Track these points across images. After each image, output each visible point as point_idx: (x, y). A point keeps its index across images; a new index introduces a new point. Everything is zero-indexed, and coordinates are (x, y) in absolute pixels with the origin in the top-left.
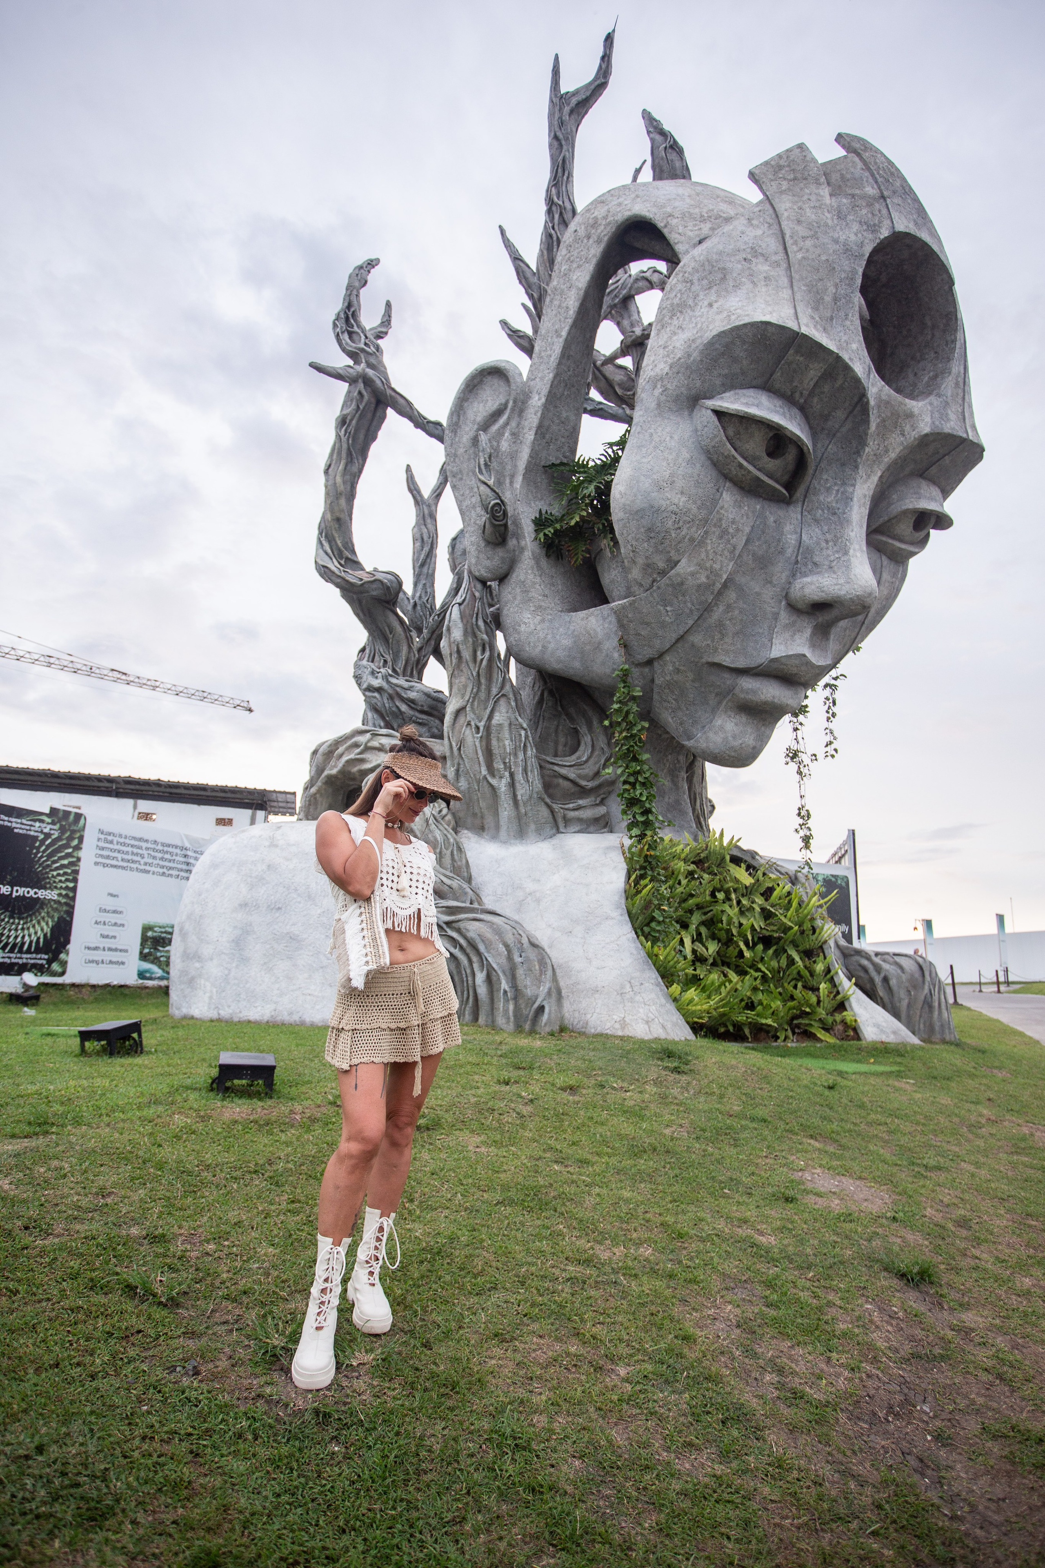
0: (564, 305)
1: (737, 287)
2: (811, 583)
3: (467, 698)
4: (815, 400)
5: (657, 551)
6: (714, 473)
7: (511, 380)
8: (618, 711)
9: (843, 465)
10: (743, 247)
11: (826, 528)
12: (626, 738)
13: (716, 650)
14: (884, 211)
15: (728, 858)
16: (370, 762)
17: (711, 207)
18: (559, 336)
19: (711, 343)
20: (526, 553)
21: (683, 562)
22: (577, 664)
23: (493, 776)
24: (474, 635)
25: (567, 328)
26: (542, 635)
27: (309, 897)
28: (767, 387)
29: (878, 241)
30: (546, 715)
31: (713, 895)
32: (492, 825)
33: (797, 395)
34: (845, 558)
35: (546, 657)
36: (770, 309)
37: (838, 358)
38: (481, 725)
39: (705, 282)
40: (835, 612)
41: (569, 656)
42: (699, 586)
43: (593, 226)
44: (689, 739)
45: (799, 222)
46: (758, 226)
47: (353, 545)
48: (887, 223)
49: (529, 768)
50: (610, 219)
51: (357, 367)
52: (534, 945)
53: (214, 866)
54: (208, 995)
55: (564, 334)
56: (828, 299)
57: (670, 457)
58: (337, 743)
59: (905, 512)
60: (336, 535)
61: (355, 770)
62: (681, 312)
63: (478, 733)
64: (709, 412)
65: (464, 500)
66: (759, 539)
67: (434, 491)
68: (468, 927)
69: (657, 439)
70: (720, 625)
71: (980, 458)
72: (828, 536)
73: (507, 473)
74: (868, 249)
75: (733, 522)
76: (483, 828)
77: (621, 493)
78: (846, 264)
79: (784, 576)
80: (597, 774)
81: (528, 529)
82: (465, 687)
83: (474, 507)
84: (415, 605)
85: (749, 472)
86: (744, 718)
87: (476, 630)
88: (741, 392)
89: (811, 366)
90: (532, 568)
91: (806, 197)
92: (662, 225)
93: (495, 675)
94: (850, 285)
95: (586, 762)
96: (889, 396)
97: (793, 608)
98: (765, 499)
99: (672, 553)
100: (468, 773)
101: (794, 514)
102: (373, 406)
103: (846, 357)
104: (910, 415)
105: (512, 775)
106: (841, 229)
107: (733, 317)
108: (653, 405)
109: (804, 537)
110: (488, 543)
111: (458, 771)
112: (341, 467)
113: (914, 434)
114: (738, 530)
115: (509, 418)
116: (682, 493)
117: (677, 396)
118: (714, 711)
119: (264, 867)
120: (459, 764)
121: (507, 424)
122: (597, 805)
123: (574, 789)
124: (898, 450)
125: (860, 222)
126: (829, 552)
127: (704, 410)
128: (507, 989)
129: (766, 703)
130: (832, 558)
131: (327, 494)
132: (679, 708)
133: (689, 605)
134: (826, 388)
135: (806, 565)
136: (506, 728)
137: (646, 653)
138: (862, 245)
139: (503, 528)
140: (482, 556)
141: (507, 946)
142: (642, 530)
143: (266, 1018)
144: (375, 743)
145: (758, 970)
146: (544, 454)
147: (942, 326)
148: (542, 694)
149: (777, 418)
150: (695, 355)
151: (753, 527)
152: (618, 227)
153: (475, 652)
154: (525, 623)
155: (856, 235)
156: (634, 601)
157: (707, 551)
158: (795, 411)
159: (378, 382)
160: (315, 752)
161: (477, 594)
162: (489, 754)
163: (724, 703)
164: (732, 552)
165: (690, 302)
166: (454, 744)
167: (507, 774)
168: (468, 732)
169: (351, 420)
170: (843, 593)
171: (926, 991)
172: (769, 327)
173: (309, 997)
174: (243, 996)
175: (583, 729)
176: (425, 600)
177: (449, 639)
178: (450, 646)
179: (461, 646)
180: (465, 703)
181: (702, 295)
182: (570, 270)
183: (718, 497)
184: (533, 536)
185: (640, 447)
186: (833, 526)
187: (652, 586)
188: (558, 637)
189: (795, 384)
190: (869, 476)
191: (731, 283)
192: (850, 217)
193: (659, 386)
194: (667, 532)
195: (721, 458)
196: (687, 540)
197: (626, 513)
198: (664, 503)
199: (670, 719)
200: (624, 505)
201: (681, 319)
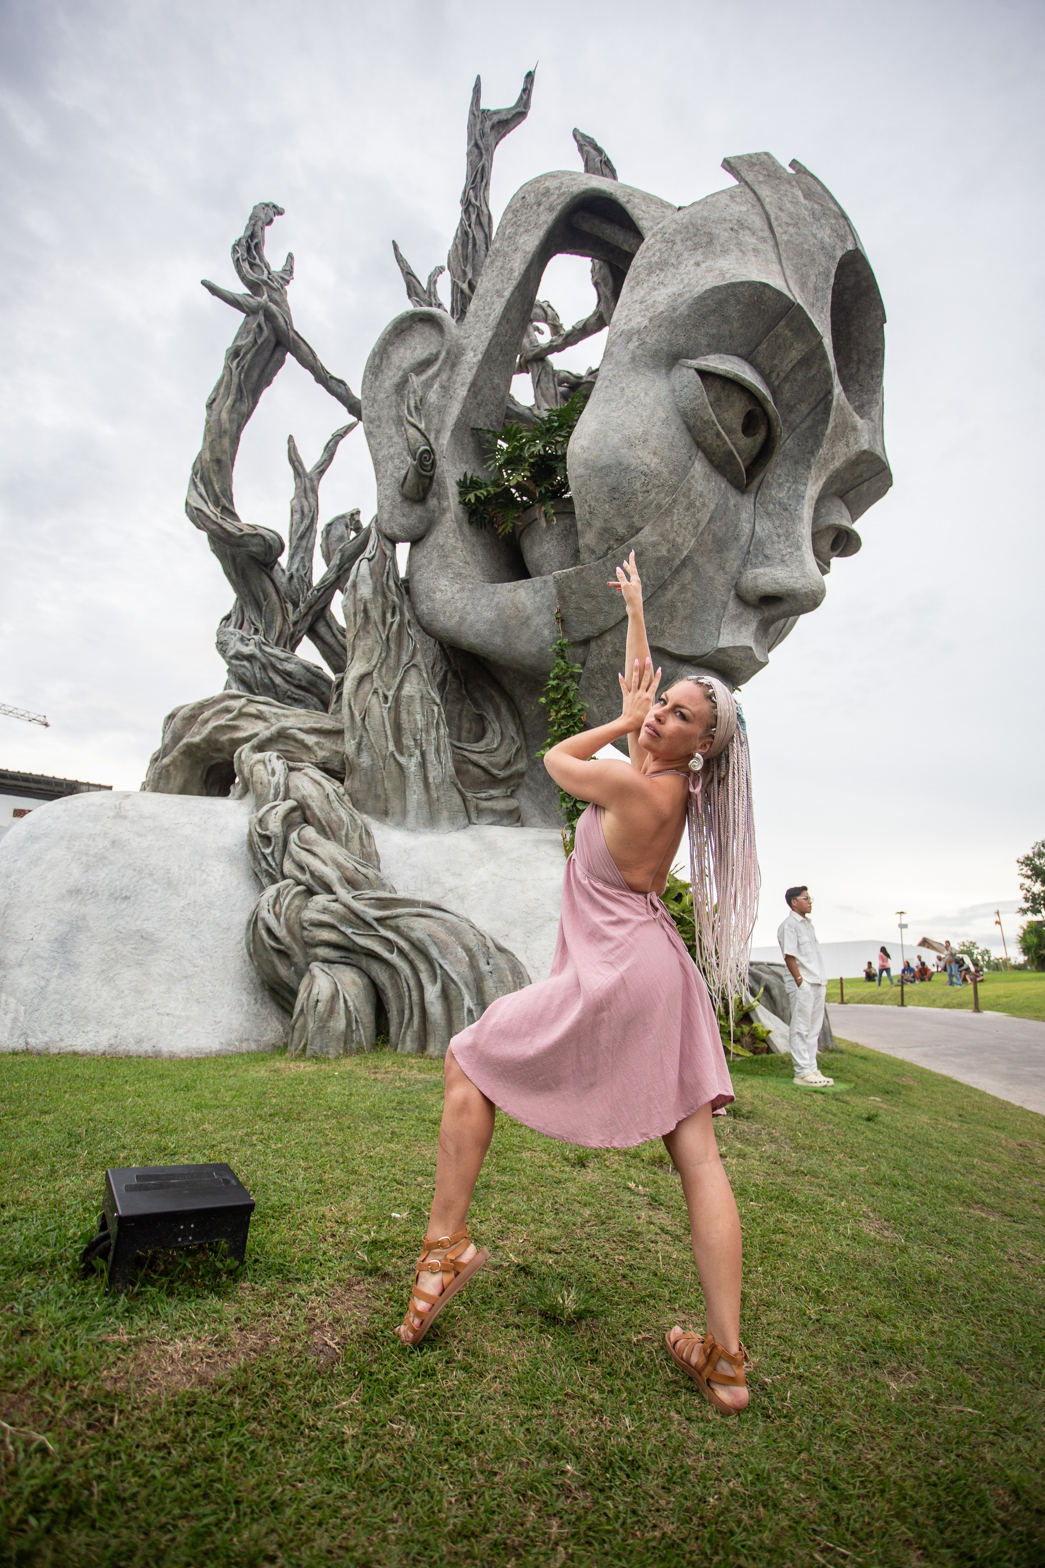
0: (508, 267)
1: (725, 252)
2: (765, 575)
3: (374, 663)
4: (787, 386)
5: (619, 514)
6: (688, 439)
7: (446, 329)
8: (556, 688)
9: (796, 463)
10: (728, 218)
11: (777, 523)
12: (563, 717)
13: (662, 633)
14: (848, 228)
16: (245, 730)
18: (500, 296)
19: (702, 298)
20: (448, 515)
21: (647, 529)
22: (498, 640)
23: (402, 753)
24: (385, 596)
25: (511, 289)
26: (460, 605)
27: (169, 883)
28: (749, 359)
29: (846, 250)
30: (450, 697)
32: (398, 809)
33: (774, 375)
34: (799, 553)
35: (463, 629)
37: (822, 344)
38: (390, 694)
39: (689, 243)
40: (784, 607)
41: (490, 630)
42: (659, 559)
43: (544, 195)
45: (780, 209)
46: (741, 204)
47: (232, 495)
48: (846, 241)
49: (442, 748)
50: (563, 191)
51: (259, 299)
52: (501, 949)
53: (33, 838)
54: (11, 1015)
55: (507, 294)
56: (811, 285)
57: (645, 414)
58: (202, 706)
59: (830, 527)
60: (214, 479)
61: (225, 738)
62: (661, 270)
63: (386, 701)
64: (692, 372)
65: (381, 449)
66: (721, 519)
67: (318, 467)
68: (412, 925)
69: (630, 395)
70: (672, 606)
71: (886, 492)
72: (780, 531)
73: (432, 428)
74: (838, 255)
75: (701, 496)
76: (386, 813)
78: (824, 260)
79: (736, 564)
80: (508, 764)
81: (452, 490)
82: (372, 651)
83: (392, 458)
84: (291, 577)
85: (725, 443)
87: (386, 590)
88: (725, 356)
89: (795, 346)
90: (454, 531)
91: (782, 192)
92: (625, 200)
93: (405, 643)
94: (826, 280)
95: (496, 749)
96: (845, 402)
97: (741, 598)
98: (729, 480)
99: (636, 519)
100: (371, 746)
101: (747, 504)
102: (272, 345)
103: (825, 344)
104: (854, 429)
105: (423, 754)
106: (817, 228)
107: (728, 276)
108: (627, 359)
109: (757, 528)
110: (406, 498)
111: (359, 744)
112: (229, 402)
113: (855, 449)
114: (704, 505)
115: (440, 370)
116: (655, 453)
117: (656, 351)
119: (107, 843)
120: (361, 737)
121: (437, 375)
122: (508, 796)
123: (484, 777)
124: (841, 460)
125: (831, 229)
126: (781, 546)
127: (685, 370)
128: (473, 1007)
130: (784, 552)
131: (208, 430)
132: (609, 696)
133: (645, 579)
134: (800, 376)
135: (756, 556)
136: (418, 702)
137: (587, 630)
138: (834, 248)
140: (397, 512)
141: (468, 950)
142: (606, 489)
143: (101, 1048)
144: (252, 709)
146: (474, 415)
147: (868, 361)
148: (445, 675)
149: (762, 389)
150: (683, 309)
151: (717, 505)
152: (575, 197)
153: (384, 614)
154: (442, 591)
155: (829, 238)
156: (582, 570)
157: (672, 522)
158: (770, 392)
159: (280, 320)
160: (171, 717)
161: (388, 553)
162: (398, 728)
164: (696, 527)
165: (673, 260)
166: (357, 713)
167: (418, 752)
168: (374, 700)
169: (246, 354)
170: (798, 586)
172: (767, 290)
173: (166, 1018)
174: (67, 1017)
175: (491, 716)
176: (303, 573)
177: (355, 596)
178: (355, 604)
179: (369, 605)
180: (371, 669)
181: (686, 255)
182: (516, 234)
183: (689, 465)
184: (457, 499)
185: (608, 401)
186: (785, 522)
187: (606, 554)
188: (479, 608)
189: (776, 362)
190: (817, 479)
191: (719, 248)
192: (823, 221)
193: (635, 339)
194: (633, 494)
195: (698, 423)
196: (653, 506)
197: (587, 469)
198: (634, 461)
199: (595, 709)
200: (586, 460)
201: (662, 276)
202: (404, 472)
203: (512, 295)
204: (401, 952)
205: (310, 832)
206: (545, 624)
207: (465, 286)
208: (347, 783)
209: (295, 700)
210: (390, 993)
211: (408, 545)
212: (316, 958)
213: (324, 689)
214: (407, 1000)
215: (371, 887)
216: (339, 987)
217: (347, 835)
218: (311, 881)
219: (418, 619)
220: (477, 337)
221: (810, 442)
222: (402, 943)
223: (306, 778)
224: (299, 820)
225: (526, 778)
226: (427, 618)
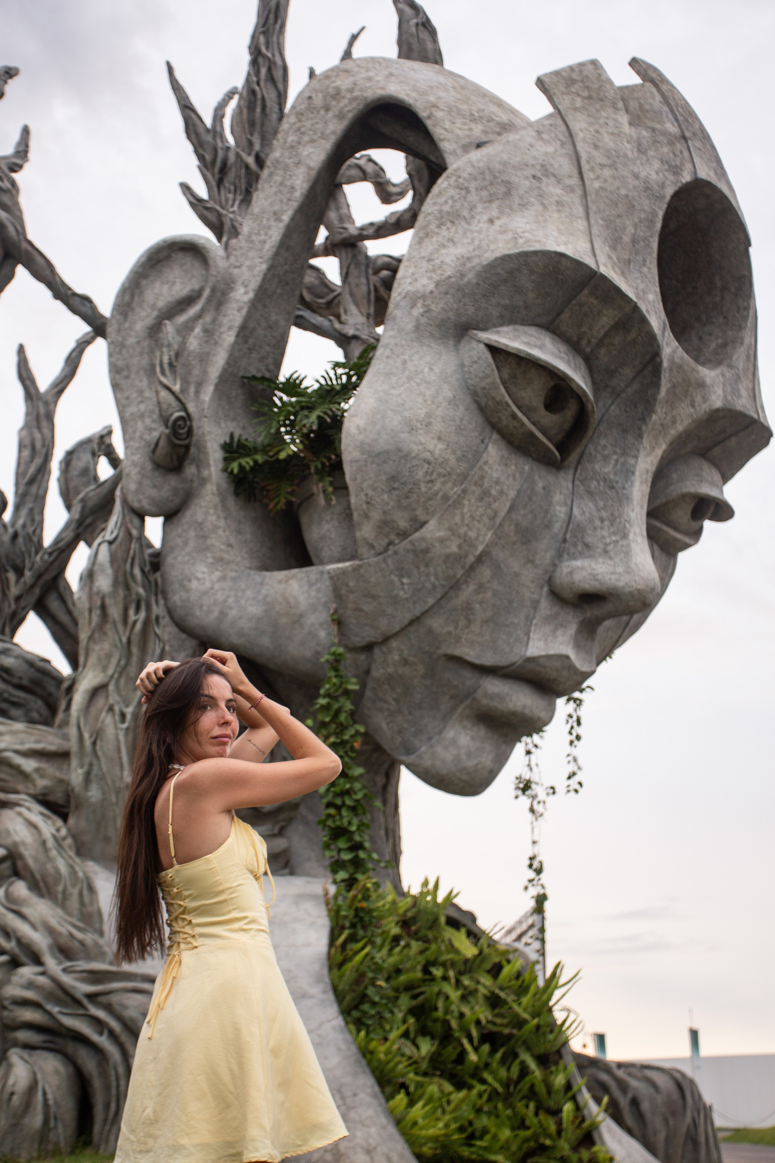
0: (288, 183)
1: (524, 206)
2: (583, 569)
3: (110, 672)
4: (603, 351)
5: (399, 506)
6: (479, 420)
7: (211, 263)
8: (326, 708)
9: (625, 431)
10: (531, 162)
11: (601, 504)
13: (458, 639)
14: (686, 153)
15: (443, 920)
17: (481, 107)
18: (279, 220)
19: (491, 266)
20: (209, 486)
21: (432, 524)
22: (266, 641)
24: (127, 587)
25: (291, 212)
26: (220, 597)
28: (551, 328)
29: (679, 185)
31: (426, 971)
33: (584, 343)
34: (624, 542)
35: (223, 626)
36: (564, 239)
37: (636, 308)
38: (129, 711)
39: (484, 193)
40: (608, 607)
42: (448, 556)
43: (335, 95)
44: (409, 751)
45: (596, 147)
46: (549, 142)
48: (688, 166)
50: (357, 93)
55: (286, 218)
56: (626, 239)
57: (428, 393)
59: (685, 496)
62: (452, 222)
64: (482, 347)
65: (129, 405)
66: (525, 507)
68: (125, 1002)
69: (413, 369)
70: (468, 608)
71: (766, 443)
72: (604, 514)
73: (193, 379)
74: (669, 191)
75: (497, 483)
77: (358, 428)
78: (646, 204)
79: (548, 556)
81: (215, 455)
82: (109, 656)
83: (142, 416)
84: (15, 536)
85: (523, 424)
86: (482, 731)
87: (130, 581)
88: (520, 328)
89: (605, 312)
90: (216, 507)
91: (602, 121)
92: (425, 114)
93: (151, 645)
94: (650, 228)
96: (682, 359)
97: (557, 596)
98: (534, 459)
99: (419, 512)
100: (103, 778)
101: (564, 482)
102: (0, 259)
103: (643, 307)
104: (701, 385)
106: (642, 164)
107: (521, 241)
108: (410, 326)
109: (576, 511)
110: (158, 466)
111: (88, 773)
113: (705, 407)
114: (501, 493)
115: (203, 311)
116: (440, 439)
117: (442, 320)
118: (445, 719)
120: (91, 765)
121: (199, 316)
124: (686, 423)
125: (662, 161)
126: (605, 533)
127: (474, 344)
129: (513, 714)
130: (608, 540)
132: (399, 711)
133: (433, 579)
134: (617, 340)
135: (575, 545)
137: (368, 635)
138: (663, 186)
139: (182, 450)
140: (146, 482)
142: (384, 477)
145: (483, 1081)
146: (244, 363)
147: (733, 290)
149: (562, 366)
150: (471, 276)
151: (519, 491)
152: (368, 104)
153: (126, 610)
154: (198, 579)
155: (657, 173)
156: (360, 567)
157: (463, 515)
158: (580, 361)
159: (11, 230)
161: (135, 532)
163: (460, 709)
164: (493, 518)
165: (465, 213)
166: (86, 735)
168: (109, 719)
170: (621, 584)
171: (688, 1119)
172: (563, 260)
176: (30, 530)
177: (91, 589)
178: (90, 597)
179: (108, 601)
180: (106, 680)
181: (480, 208)
182: (299, 143)
183: (482, 449)
184: (221, 465)
185: (388, 375)
186: (610, 502)
187: (386, 550)
188: (243, 602)
189: (584, 329)
190: (653, 449)
191: (517, 201)
192: (651, 153)
193: (419, 305)
194: (415, 484)
195: (490, 403)
196: (439, 497)
197: (363, 454)
198: (415, 448)
199: (384, 725)
200: (362, 443)
201: (453, 230)
202: (156, 434)
203: (293, 219)
204: (112, 1035)
205: (20, 888)
206: (321, 624)
207: (251, 160)
208: (71, 821)
209: (14, 704)
210: (97, 1084)
211: (160, 520)
212: (16, 1044)
213: (52, 689)
214: (114, 1091)
215: (89, 957)
216: (39, 1076)
217: (64, 892)
218: (17, 951)
219: (170, 612)
220: (251, 268)
221: (640, 408)
222: (114, 1024)
223: (19, 820)
224: (8, 872)
225: (303, 810)
226: (180, 612)
